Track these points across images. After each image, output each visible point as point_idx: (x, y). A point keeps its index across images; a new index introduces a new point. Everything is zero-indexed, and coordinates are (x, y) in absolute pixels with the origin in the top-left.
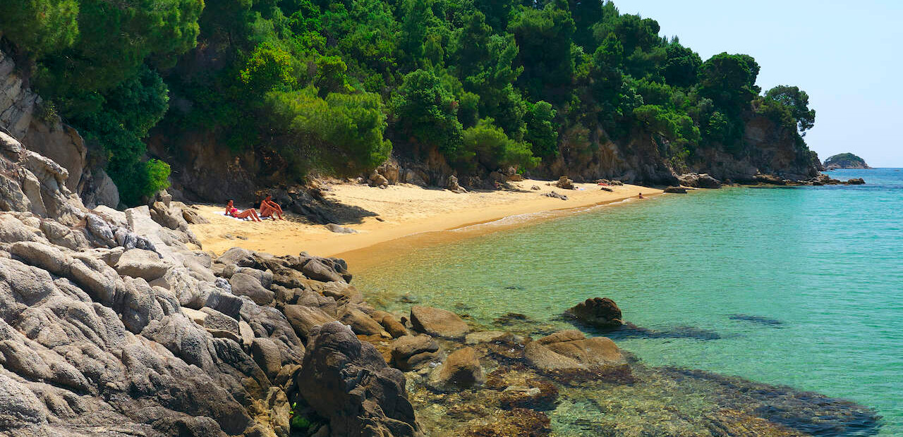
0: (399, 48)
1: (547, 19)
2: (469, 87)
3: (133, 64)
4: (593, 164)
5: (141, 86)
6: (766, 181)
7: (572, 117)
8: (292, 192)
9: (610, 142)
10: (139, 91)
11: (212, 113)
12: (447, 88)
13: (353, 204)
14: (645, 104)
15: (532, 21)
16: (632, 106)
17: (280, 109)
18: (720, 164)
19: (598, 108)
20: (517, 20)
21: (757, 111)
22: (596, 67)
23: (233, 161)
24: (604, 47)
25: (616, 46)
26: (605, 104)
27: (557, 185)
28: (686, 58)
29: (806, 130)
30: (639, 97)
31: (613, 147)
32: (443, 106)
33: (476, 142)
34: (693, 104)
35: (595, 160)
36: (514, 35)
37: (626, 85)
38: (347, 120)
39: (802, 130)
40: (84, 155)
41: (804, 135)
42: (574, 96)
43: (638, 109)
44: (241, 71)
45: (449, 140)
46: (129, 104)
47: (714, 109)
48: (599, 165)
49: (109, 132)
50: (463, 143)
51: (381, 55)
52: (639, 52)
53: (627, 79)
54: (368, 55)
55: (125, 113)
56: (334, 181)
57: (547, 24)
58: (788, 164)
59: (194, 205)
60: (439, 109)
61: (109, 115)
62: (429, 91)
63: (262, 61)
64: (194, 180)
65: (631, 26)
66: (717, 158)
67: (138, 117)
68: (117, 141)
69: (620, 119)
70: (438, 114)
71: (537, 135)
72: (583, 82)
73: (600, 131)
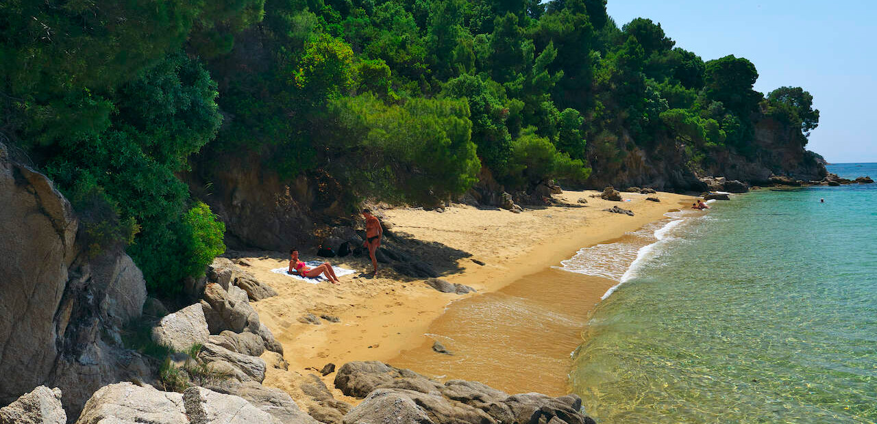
0: (430, 54)
1: (567, 23)
2: (510, 94)
3: (175, 27)
4: (621, 172)
5: (178, 84)
6: (781, 182)
7: (596, 123)
8: (360, 229)
9: (637, 148)
10: (175, 92)
11: (258, 129)
12: (492, 94)
13: (430, 240)
14: (671, 108)
15: (551, 25)
16: (657, 111)
17: (348, 121)
18: (734, 167)
19: (625, 114)
20: (534, 26)
21: (765, 112)
22: (618, 72)
23: (283, 191)
24: (624, 51)
25: (637, 49)
26: (631, 110)
27: (603, 197)
28: (691, 62)
29: (810, 130)
30: (664, 101)
31: (641, 154)
32: (493, 115)
33: (526, 154)
34: (702, 108)
35: (623, 168)
36: (532, 40)
37: (651, 88)
38: (440, 132)
39: (805, 131)
40: (69, 236)
41: (808, 135)
42: (598, 102)
43: (665, 114)
44: (294, 72)
45: (500, 151)
46: (157, 116)
47: (726, 112)
48: (627, 173)
49: (123, 168)
50: (512, 155)
51: (413, 61)
52: (655, 55)
53: (650, 83)
54: (398, 61)
55: (151, 133)
56: (385, 205)
57: (568, 28)
58: (796, 164)
59: (243, 260)
60: (489, 118)
61: (123, 135)
62: (478, 99)
63: (320, 58)
64: (234, 219)
65: (645, 28)
66: (731, 161)
67: (173, 137)
68: (139, 182)
69: (646, 125)
70: (489, 123)
71: (566, 144)
72: (604, 87)
73: (627, 137)
